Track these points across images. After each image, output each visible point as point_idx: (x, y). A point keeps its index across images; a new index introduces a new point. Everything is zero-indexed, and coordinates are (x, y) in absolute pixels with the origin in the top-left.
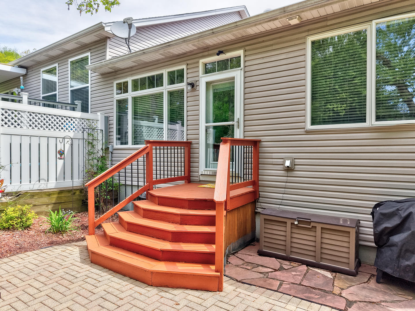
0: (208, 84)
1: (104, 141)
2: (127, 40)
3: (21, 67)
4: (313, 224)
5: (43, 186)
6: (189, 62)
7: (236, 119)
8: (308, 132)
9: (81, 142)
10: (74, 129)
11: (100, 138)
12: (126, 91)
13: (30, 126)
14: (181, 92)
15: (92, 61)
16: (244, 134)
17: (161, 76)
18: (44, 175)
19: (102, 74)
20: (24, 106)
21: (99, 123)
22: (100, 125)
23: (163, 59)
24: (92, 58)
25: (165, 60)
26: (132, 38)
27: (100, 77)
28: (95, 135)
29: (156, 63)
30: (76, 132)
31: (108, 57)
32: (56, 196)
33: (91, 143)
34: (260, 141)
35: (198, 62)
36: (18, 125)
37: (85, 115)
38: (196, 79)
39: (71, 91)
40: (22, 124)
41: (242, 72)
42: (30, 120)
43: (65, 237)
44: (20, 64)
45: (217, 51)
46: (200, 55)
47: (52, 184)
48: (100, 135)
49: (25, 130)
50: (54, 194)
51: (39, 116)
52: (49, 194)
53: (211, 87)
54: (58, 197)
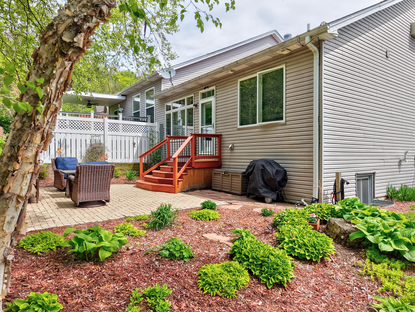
0: (202, 104)
1: (159, 138)
2: (170, 79)
3: (123, 95)
4: (229, 174)
5: (126, 161)
6: (195, 93)
7: (212, 124)
8: (239, 129)
9: (146, 138)
10: (142, 132)
11: (157, 136)
12: (170, 110)
13: (123, 131)
14: (192, 109)
15: (156, 92)
16: (216, 132)
17: (184, 100)
18: (127, 156)
19: (160, 100)
20: (120, 121)
21: (156, 128)
22: (157, 129)
23: (185, 91)
24: (156, 89)
25: (186, 91)
26: (173, 78)
27: (159, 101)
28: (154, 135)
29: (183, 93)
30: (144, 133)
31: (162, 89)
32: (132, 166)
33: (152, 139)
34: (221, 135)
35: (198, 93)
36: (118, 130)
37: (152, 124)
38: (198, 102)
39: (146, 109)
40: (120, 130)
41: (215, 98)
42: (123, 128)
43: (132, 182)
44: (122, 94)
45: (204, 87)
46: (199, 89)
47: (131, 161)
48: (157, 135)
49: (121, 133)
50: (131, 165)
51: (128, 126)
52: (129, 165)
53: (205, 106)
54: (133, 167)
